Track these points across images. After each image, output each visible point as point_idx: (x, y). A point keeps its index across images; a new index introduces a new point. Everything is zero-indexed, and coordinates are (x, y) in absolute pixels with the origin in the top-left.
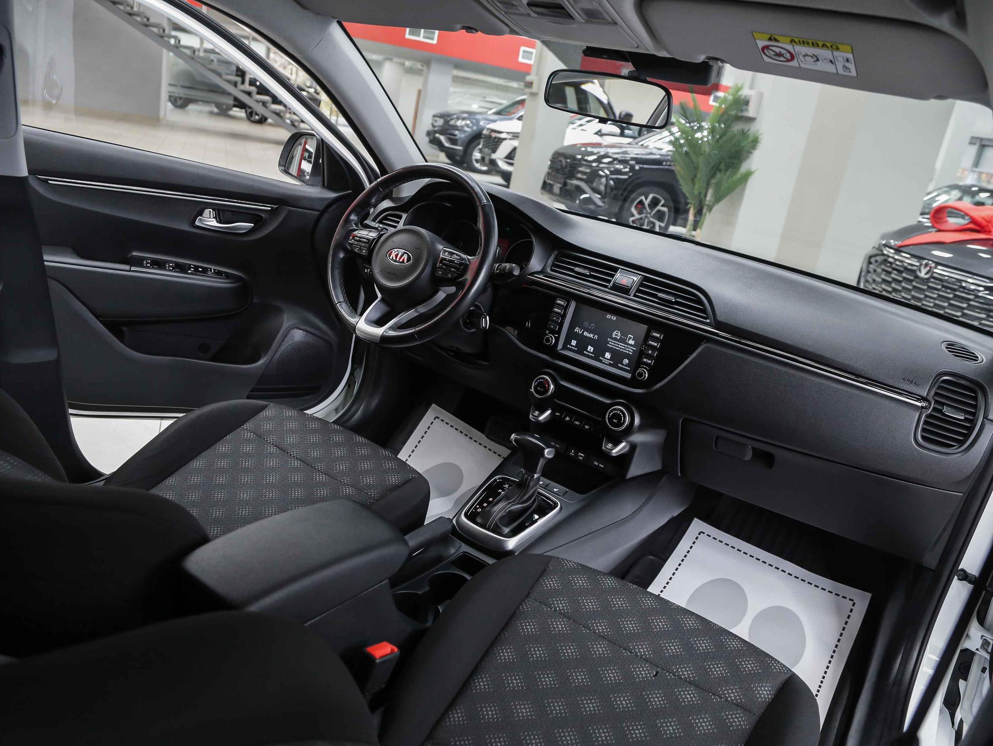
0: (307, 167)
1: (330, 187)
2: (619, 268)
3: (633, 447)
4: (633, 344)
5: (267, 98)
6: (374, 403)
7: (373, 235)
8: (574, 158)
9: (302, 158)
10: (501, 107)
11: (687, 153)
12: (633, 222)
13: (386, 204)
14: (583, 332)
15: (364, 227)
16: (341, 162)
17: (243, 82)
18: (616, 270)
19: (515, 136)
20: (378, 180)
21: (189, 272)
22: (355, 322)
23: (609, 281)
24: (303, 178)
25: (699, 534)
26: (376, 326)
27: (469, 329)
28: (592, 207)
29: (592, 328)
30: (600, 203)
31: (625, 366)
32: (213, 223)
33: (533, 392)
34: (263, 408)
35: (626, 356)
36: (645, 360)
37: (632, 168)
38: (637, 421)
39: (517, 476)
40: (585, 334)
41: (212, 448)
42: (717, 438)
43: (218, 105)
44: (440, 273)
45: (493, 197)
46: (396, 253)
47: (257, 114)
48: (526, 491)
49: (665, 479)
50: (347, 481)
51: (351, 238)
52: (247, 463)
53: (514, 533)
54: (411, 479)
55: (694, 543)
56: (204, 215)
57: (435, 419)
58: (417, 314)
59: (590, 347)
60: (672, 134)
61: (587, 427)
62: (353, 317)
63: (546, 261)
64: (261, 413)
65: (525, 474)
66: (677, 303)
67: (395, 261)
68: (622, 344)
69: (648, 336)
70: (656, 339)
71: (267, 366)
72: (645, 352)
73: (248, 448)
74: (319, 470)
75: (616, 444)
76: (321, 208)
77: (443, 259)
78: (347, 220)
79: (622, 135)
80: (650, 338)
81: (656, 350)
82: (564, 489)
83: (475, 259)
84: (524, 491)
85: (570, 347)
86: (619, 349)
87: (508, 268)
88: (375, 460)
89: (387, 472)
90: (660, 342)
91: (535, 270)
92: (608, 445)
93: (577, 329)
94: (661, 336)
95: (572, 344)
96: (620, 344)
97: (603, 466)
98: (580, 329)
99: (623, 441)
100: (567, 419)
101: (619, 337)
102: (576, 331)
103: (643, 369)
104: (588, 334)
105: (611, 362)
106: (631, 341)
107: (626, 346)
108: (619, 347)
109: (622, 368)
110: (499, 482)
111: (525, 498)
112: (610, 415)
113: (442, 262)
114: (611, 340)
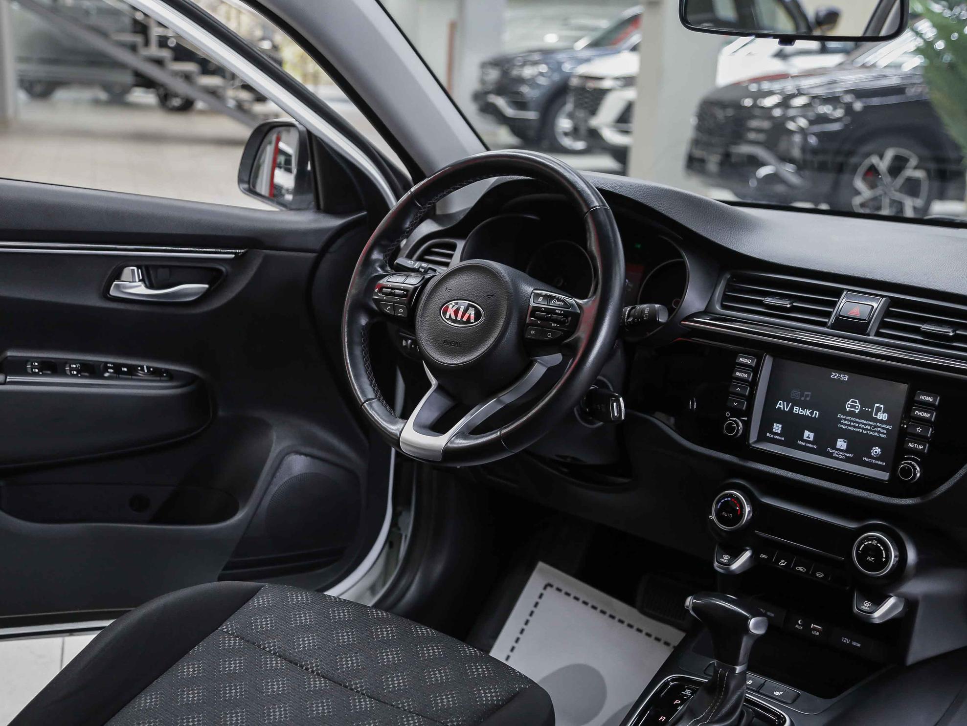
0: (285, 180)
1: (330, 210)
2: (843, 290)
3: (911, 605)
4: (885, 419)
5: (190, 67)
6: (438, 568)
7: (413, 281)
8: (738, 107)
9: (275, 165)
10: (596, 35)
11: (952, 66)
12: (862, 205)
13: (427, 227)
14: (792, 408)
15: (396, 271)
16: (344, 166)
17: (147, 43)
18: (838, 293)
19: (628, 81)
20: (413, 189)
21: (107, 375)
22: (397, 430)
23: (828, 315)
24: (281, 199)
26: (433, 433)
27: (592, 423)
28: (780, 188)
29: (808, 399)
30: (794, 179)
31: (876, 459)
32: (139, 289)
33: (715, 520)
34: (252, 593)
35: (877, 442)
36: (911, 445)
37: (849, 108)
38: (912, 556)
39: (705, 674)
40: (797, 410)
41: (171, 671)
43: (106, 87)
44: (533, 332)
45: (608, 195)
46: (455, 308)
47: (176, 95)
48: (724, 699)
50: (409, 705)
51: (376, 290)
52: (233, 692)
54: (518, 693)
56: (124, 277)
57: (545, 588)
58: (500, 407)
59: (807, 433)
60: (918, 34)
61: (819, 575)
62: (393, 423)
63: (712, 291)
64: (250, 602)
65: (719, 666)
66: (956, 338)
67: (455, 321)
68: (865, 422)
69: (911, 402)
70: (926, 406)
71: (251, 521)
72: (910, 430)
73: (234, 665)
74: (358, 692)
75: (878, 601)
76: (318, 246)
77: (536, 309)
78: (368, 262)
79: (824, 50)
80: (916, 406)
81: (930, 425)
82: (793, 691)
83: (590, 303)
84: (720, 698)
85: (772, 436)
86: (861, 431)
87: (646, 312)
88: (454, 665)
89: (477, 684)
90: (935, 410)
91: (694, 310)
92: (864, 605)
93: (780, 404)
94: (935, 400)
95: (774, 430)
96: (861, 421)
97: (859, 645)
98: (785, 403)
99: (891, 595)
100: (782, 563)
101: (857, 409)
102: (780, 408)
103: (909, 462)
104: (800, 410)
105: (848, 455)
106: (882, 415)
107: (872, 423)
108: (860, 428)
109: (871, 463)
110: (673, 685)
111: (724, 711)
112: (860, 549)
113: (535, 313)
114: (845, 417)
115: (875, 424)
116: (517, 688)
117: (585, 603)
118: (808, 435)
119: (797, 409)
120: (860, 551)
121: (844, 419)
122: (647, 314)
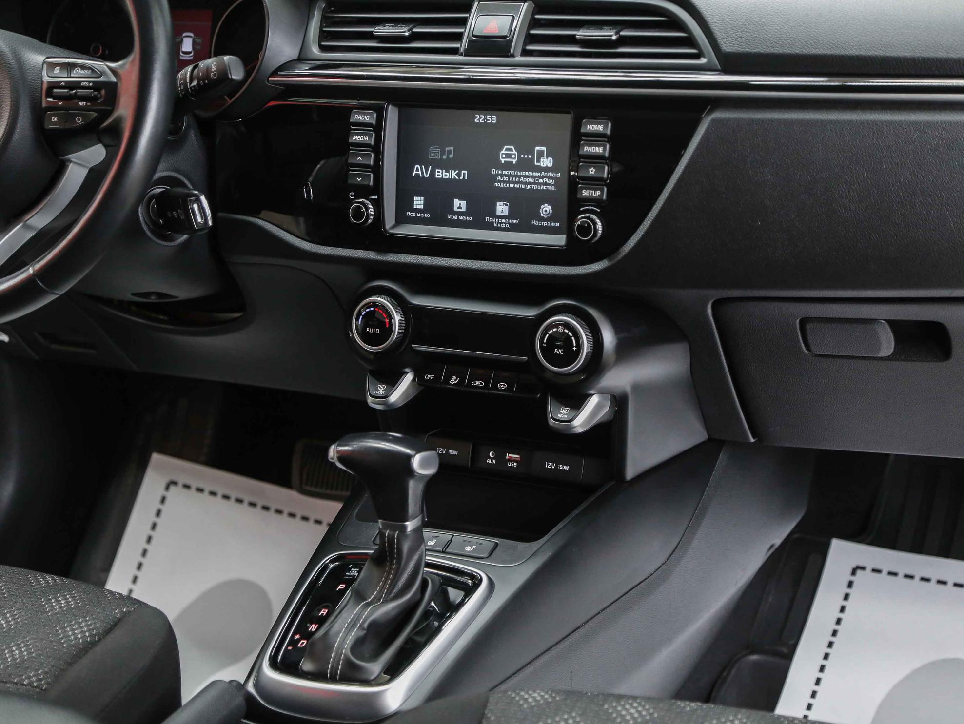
2: (473, 1)
3: (619, 402)
4: (550, 165)
14: (433, 172)
18: (467, 6)
23: (458, 37)
25: (854, 573)
27: (170, 239)
29: (451, 156)
31: (548, 220)
33: (359, 341)
35: (545, 197)
36: (586, 193)
38: (608, 337)
39: (370, 543)
40: (439, 174)
42: (804, 322)
44: (55, 119)
48: (398, 568)
49: (722, 459)
53: (394, 670)
55: (846, 597)
57: (167, 488)
58: (30, 235)
59: (457, 202)
61: (502, 386)
65: (386, 527)
66: (623, 41)
68: (527, 174)
69: (578, 137)
70: (596, 138)
72: (581, 174)
75: (577, 402)
77: (52, 86)
80: (584, 140)
81: (604, 161)
82: (487, 542)
83: (127, 66)
84: (393, 569)
85: (414, 215)
86: (523, 186)
87: (214, 69)
88: (24, 603)
89: (59, 621)
90: (608, 142)
91: (283, 60)
92: (561, 413)
93: (417, 170)
94: (606, 127)
95: (415, 207)
96: (522, 173)
97: (567, 468)
98: (423, 167)
99: (592, 392)
100: (454, 380)
101: (515, 158)
102: (417, 175)
103: (587, 215)
104: (444, 173)
105: (513, 221)
106: (545, 160)
107: (536, 174)
108: (522, 183)
109: (542, 226)
110: (334, 568)
111: (400, 584)
112: (545, 342)
113: (52, 92)
114: (500, 172)
115: (539, 174)
116: (117, 614)
117: (226, 497)
118: (459, 204)
119: (439, 172)
120: (544, 344)
121: (500, 174)
122: (215, 71)
